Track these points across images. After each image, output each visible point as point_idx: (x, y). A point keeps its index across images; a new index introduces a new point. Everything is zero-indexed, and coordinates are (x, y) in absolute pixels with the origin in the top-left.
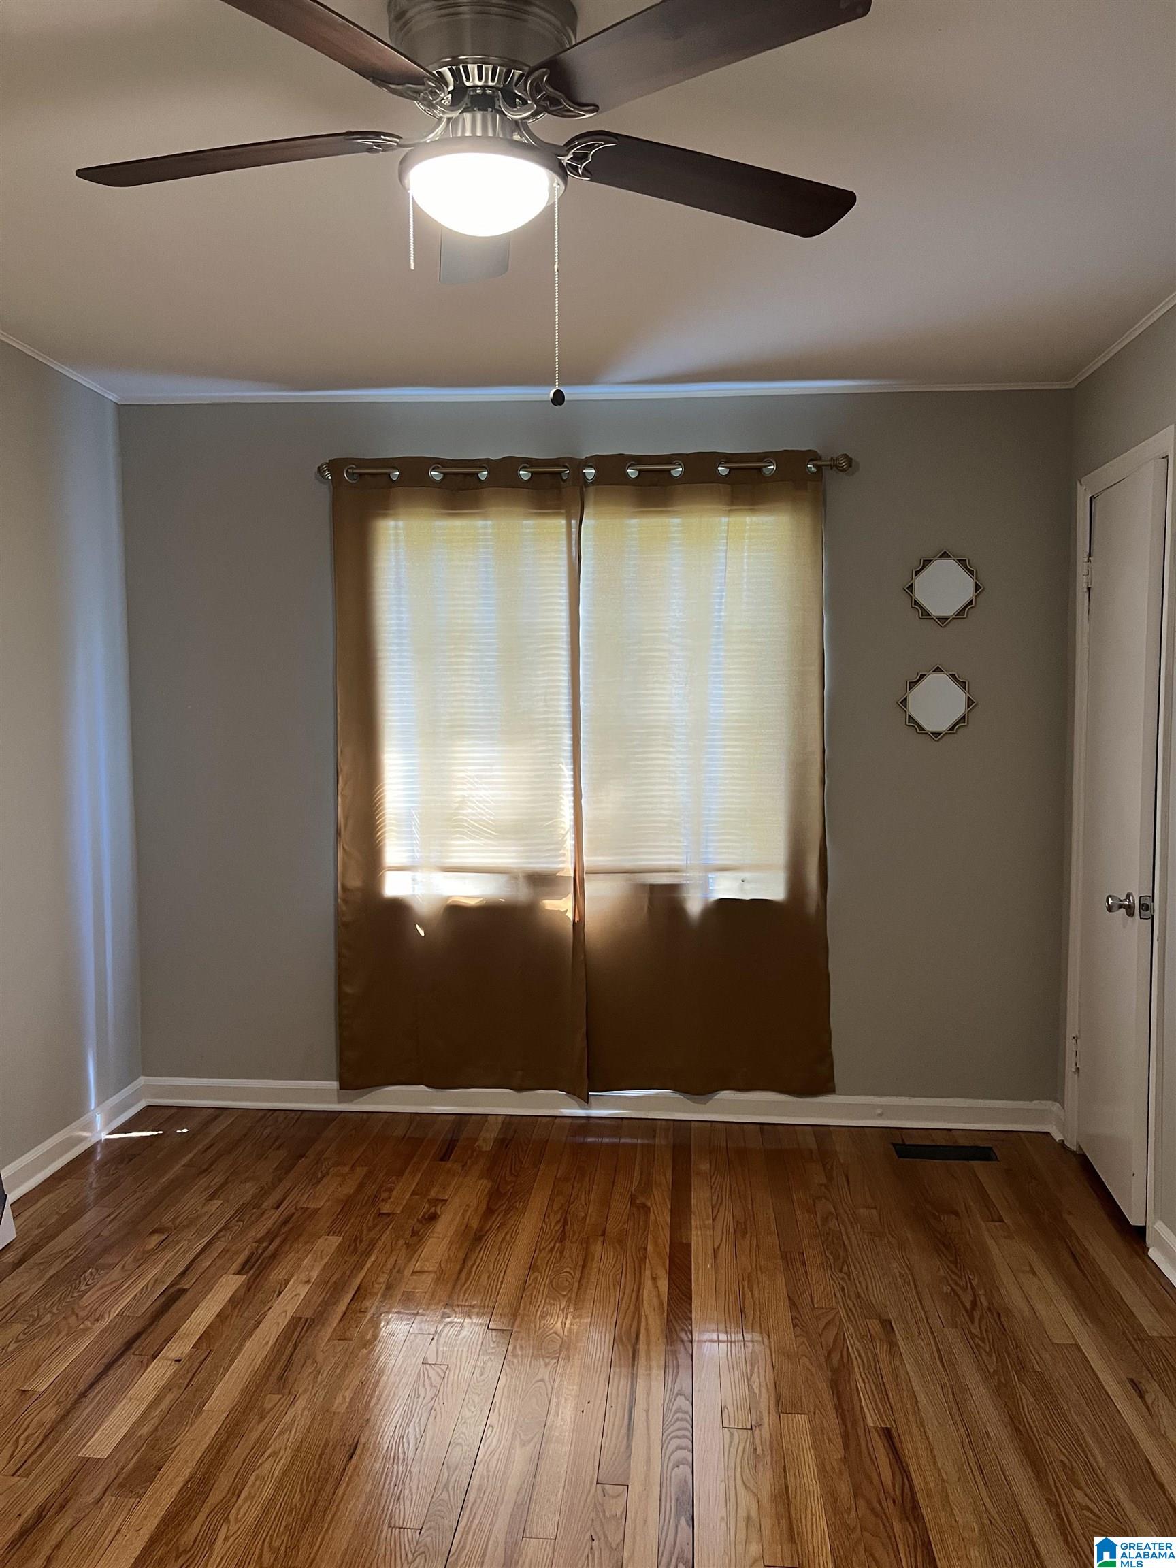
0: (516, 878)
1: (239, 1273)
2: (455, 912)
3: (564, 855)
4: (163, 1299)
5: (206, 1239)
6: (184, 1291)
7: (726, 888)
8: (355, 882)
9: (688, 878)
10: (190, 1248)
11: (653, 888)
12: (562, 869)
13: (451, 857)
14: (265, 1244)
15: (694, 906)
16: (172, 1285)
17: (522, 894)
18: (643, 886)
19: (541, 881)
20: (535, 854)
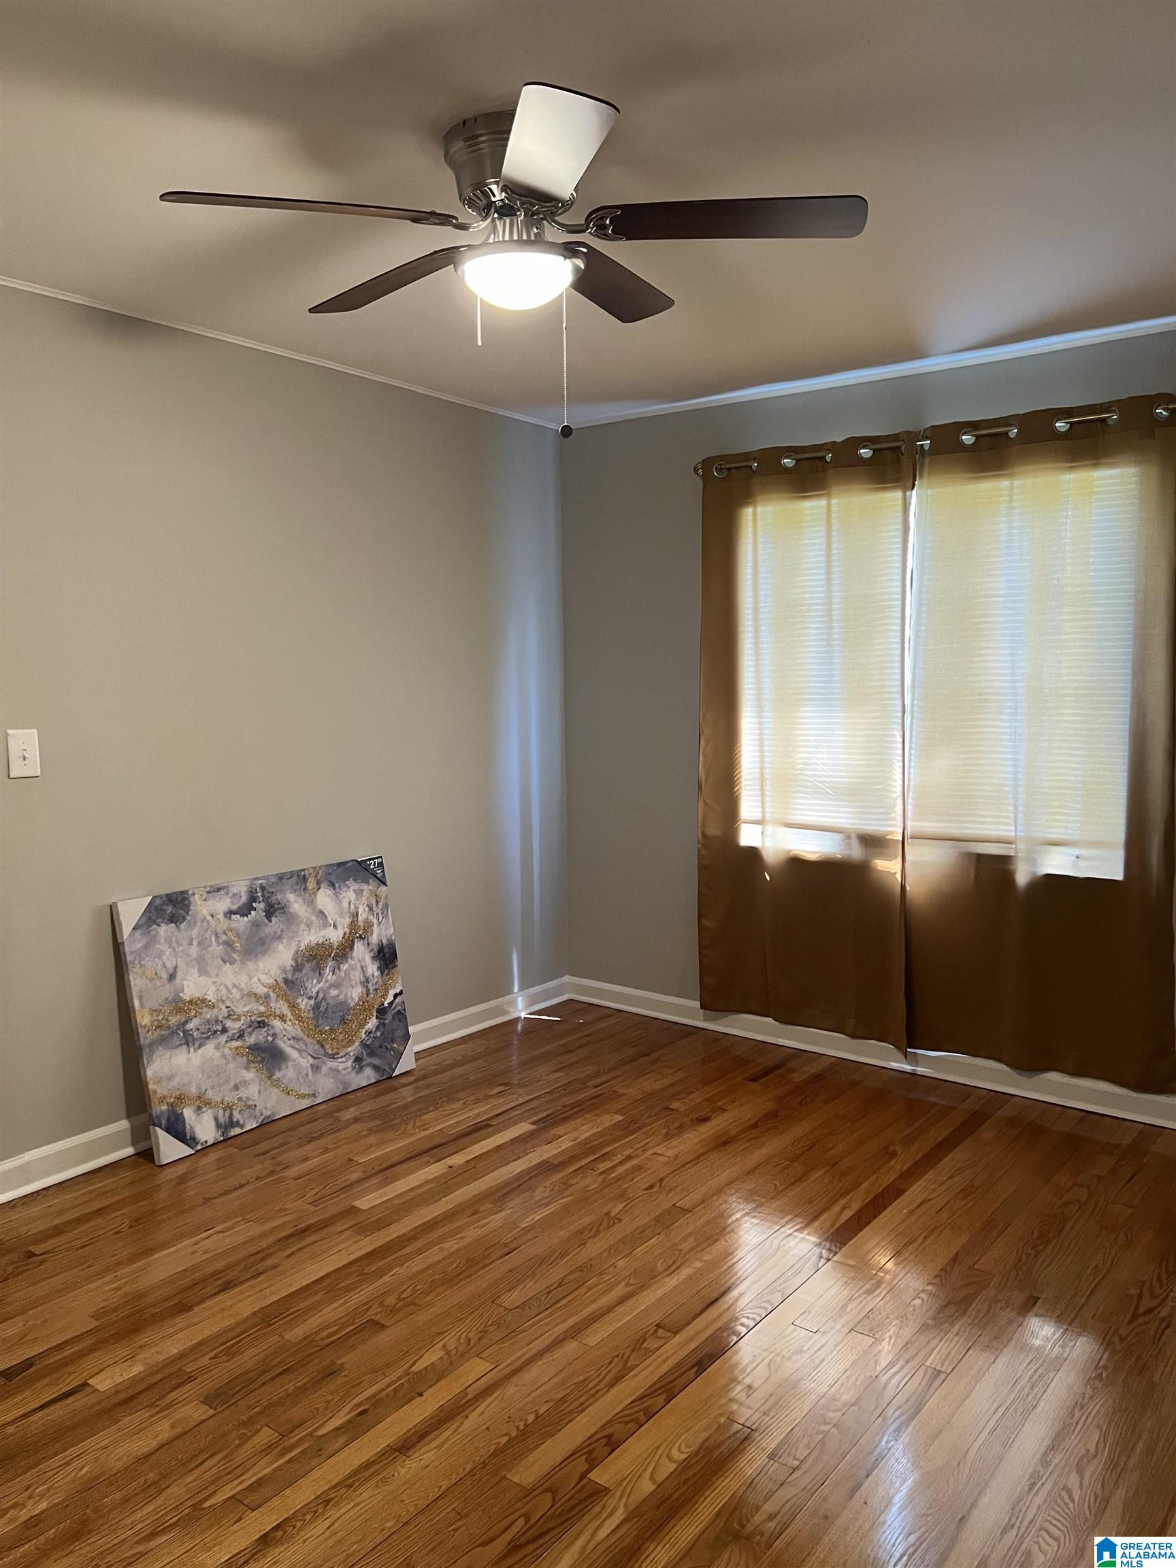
0: (849, 838)
1: (533, 1123)
2: (796, 864)
3: (894, 819)
4: (472, 1128)
5: (531, 1097)
6: (491, 1125)
7: (1058, 863)
8: (714, 830)
9: (1019, 851)
10: (517, 1099)
11: (980, 858)
12: (892, 833)
13: (795, 815)
14: (566, 1109)
15: (1022, 877)
16: (484, 1120)
17: (856, 852)
18: (970, 855)
19: (873, 842)
20: (867, 816)
